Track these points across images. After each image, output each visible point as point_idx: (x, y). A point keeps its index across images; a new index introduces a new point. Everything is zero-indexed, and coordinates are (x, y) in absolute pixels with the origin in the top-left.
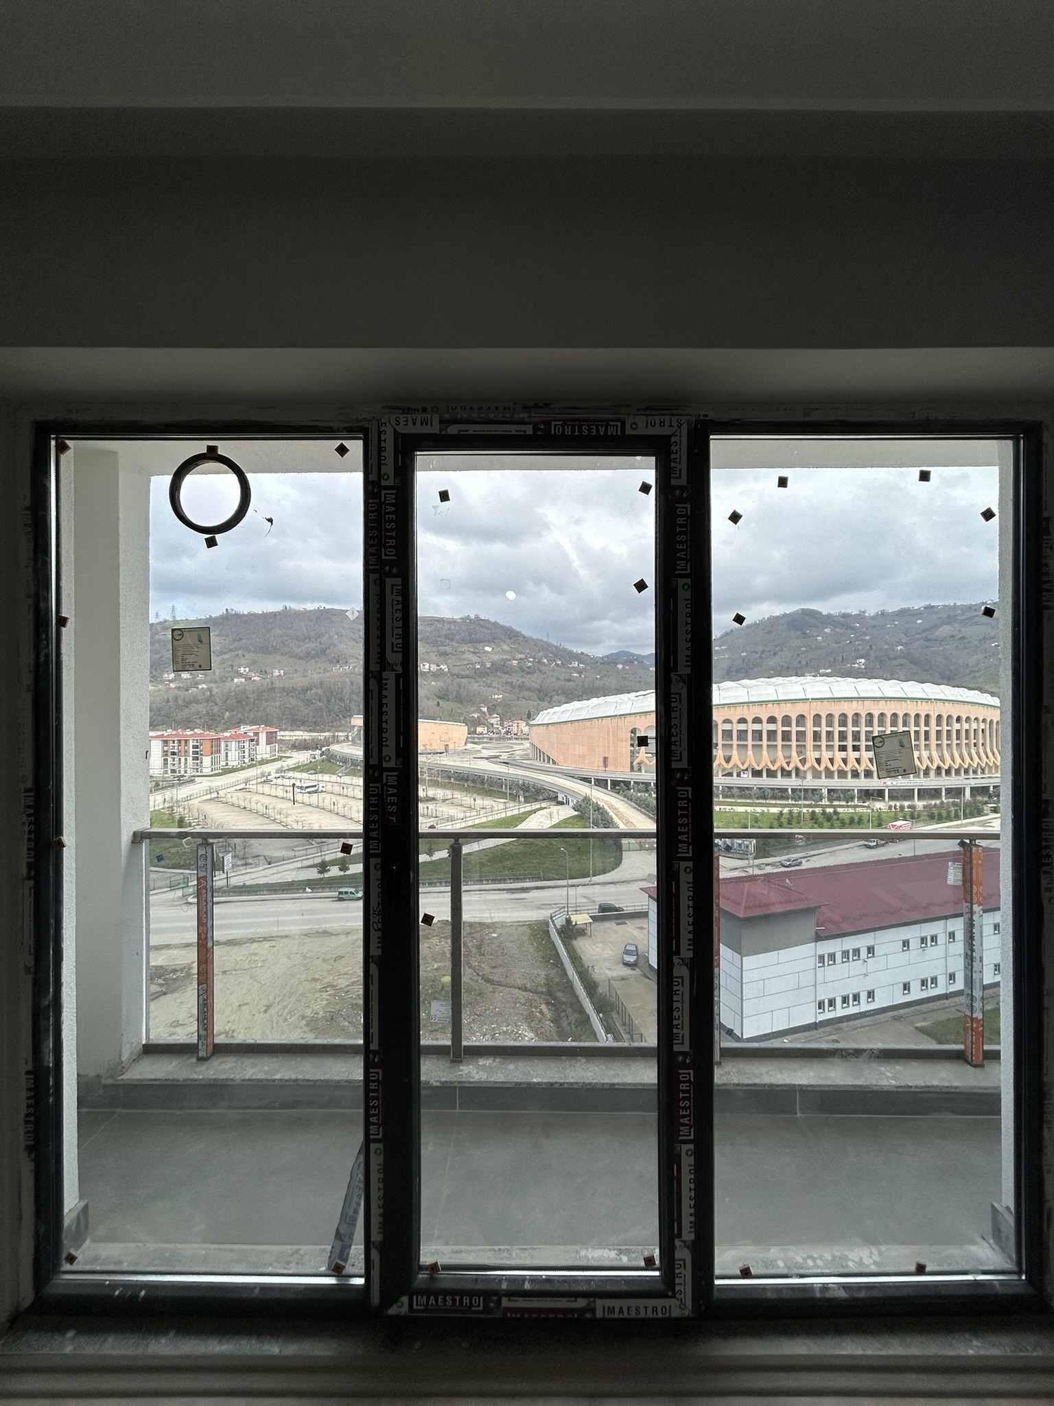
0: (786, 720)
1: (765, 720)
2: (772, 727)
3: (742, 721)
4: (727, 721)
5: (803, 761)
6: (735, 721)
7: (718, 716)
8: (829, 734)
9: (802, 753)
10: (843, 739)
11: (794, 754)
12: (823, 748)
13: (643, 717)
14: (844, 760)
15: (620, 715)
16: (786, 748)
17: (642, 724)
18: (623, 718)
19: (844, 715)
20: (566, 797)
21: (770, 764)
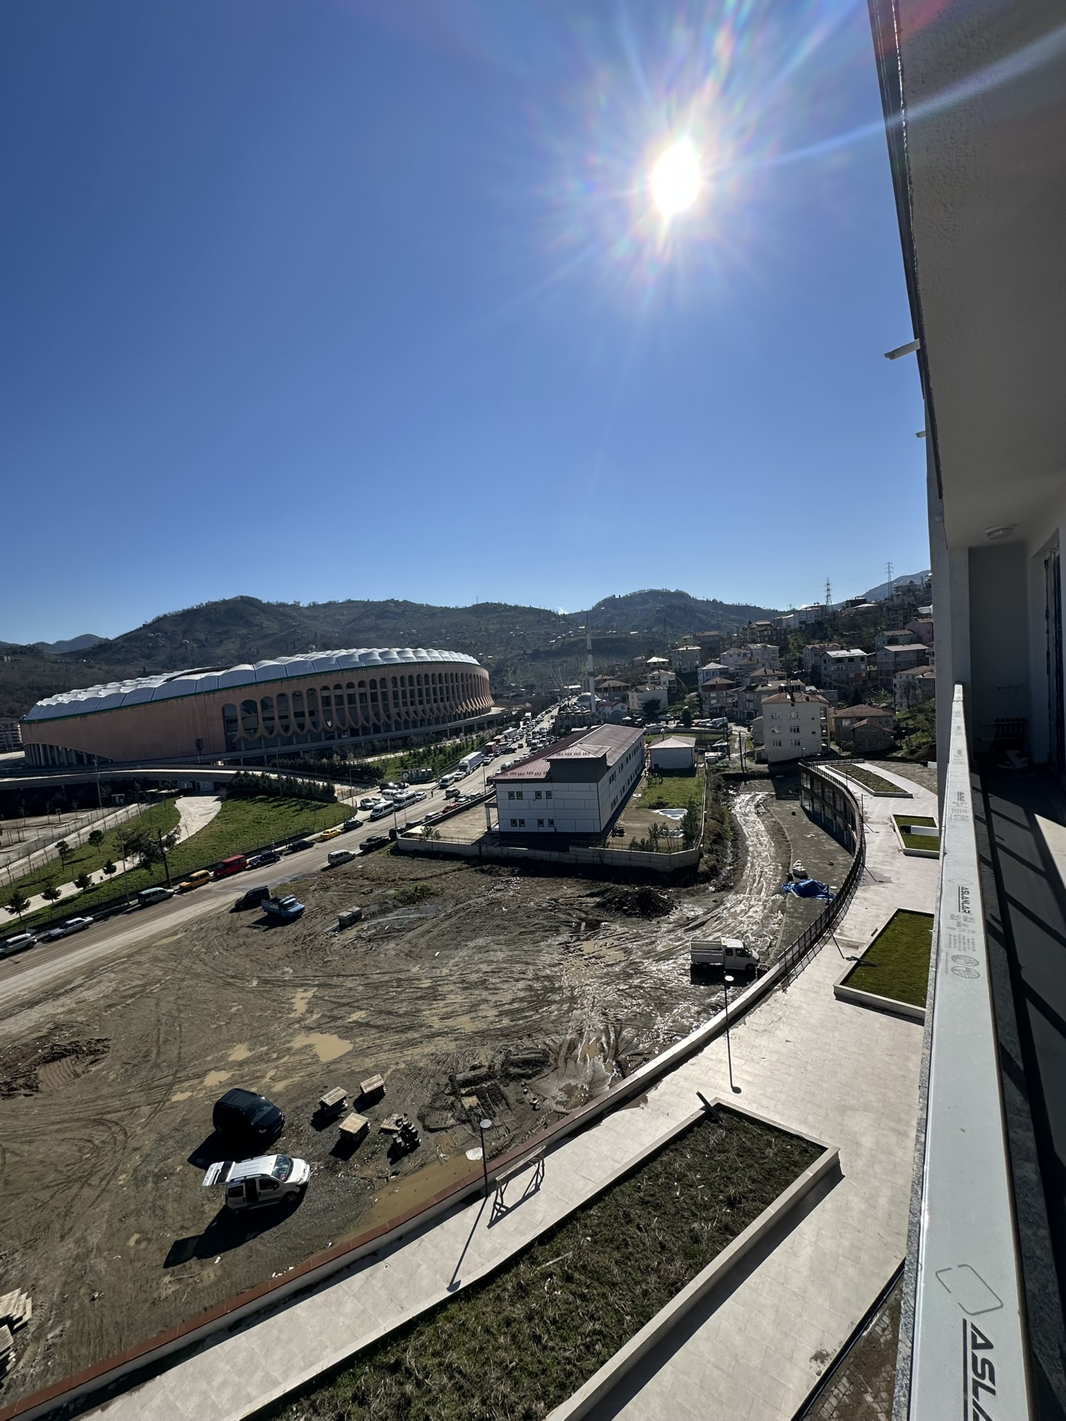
0: (373, 683)
1: (356, 684)
2: (362, 690)
3: (338, 687)
4: (326, 688)
5: (389, 717)
6: (332, 688)
7: (317, 684)
8: (404, 692)
9: (386, 709)
10: (412, 696)
11: (382, 711)
12: (401, 704)
13: (237, 691)
14: (415, 712)
15: (206, 692)
16: (375, 707)
17: (237, 699)
18: (211, 695)
19: (411, 677)
20: (194, 783)
21: (365, 722)
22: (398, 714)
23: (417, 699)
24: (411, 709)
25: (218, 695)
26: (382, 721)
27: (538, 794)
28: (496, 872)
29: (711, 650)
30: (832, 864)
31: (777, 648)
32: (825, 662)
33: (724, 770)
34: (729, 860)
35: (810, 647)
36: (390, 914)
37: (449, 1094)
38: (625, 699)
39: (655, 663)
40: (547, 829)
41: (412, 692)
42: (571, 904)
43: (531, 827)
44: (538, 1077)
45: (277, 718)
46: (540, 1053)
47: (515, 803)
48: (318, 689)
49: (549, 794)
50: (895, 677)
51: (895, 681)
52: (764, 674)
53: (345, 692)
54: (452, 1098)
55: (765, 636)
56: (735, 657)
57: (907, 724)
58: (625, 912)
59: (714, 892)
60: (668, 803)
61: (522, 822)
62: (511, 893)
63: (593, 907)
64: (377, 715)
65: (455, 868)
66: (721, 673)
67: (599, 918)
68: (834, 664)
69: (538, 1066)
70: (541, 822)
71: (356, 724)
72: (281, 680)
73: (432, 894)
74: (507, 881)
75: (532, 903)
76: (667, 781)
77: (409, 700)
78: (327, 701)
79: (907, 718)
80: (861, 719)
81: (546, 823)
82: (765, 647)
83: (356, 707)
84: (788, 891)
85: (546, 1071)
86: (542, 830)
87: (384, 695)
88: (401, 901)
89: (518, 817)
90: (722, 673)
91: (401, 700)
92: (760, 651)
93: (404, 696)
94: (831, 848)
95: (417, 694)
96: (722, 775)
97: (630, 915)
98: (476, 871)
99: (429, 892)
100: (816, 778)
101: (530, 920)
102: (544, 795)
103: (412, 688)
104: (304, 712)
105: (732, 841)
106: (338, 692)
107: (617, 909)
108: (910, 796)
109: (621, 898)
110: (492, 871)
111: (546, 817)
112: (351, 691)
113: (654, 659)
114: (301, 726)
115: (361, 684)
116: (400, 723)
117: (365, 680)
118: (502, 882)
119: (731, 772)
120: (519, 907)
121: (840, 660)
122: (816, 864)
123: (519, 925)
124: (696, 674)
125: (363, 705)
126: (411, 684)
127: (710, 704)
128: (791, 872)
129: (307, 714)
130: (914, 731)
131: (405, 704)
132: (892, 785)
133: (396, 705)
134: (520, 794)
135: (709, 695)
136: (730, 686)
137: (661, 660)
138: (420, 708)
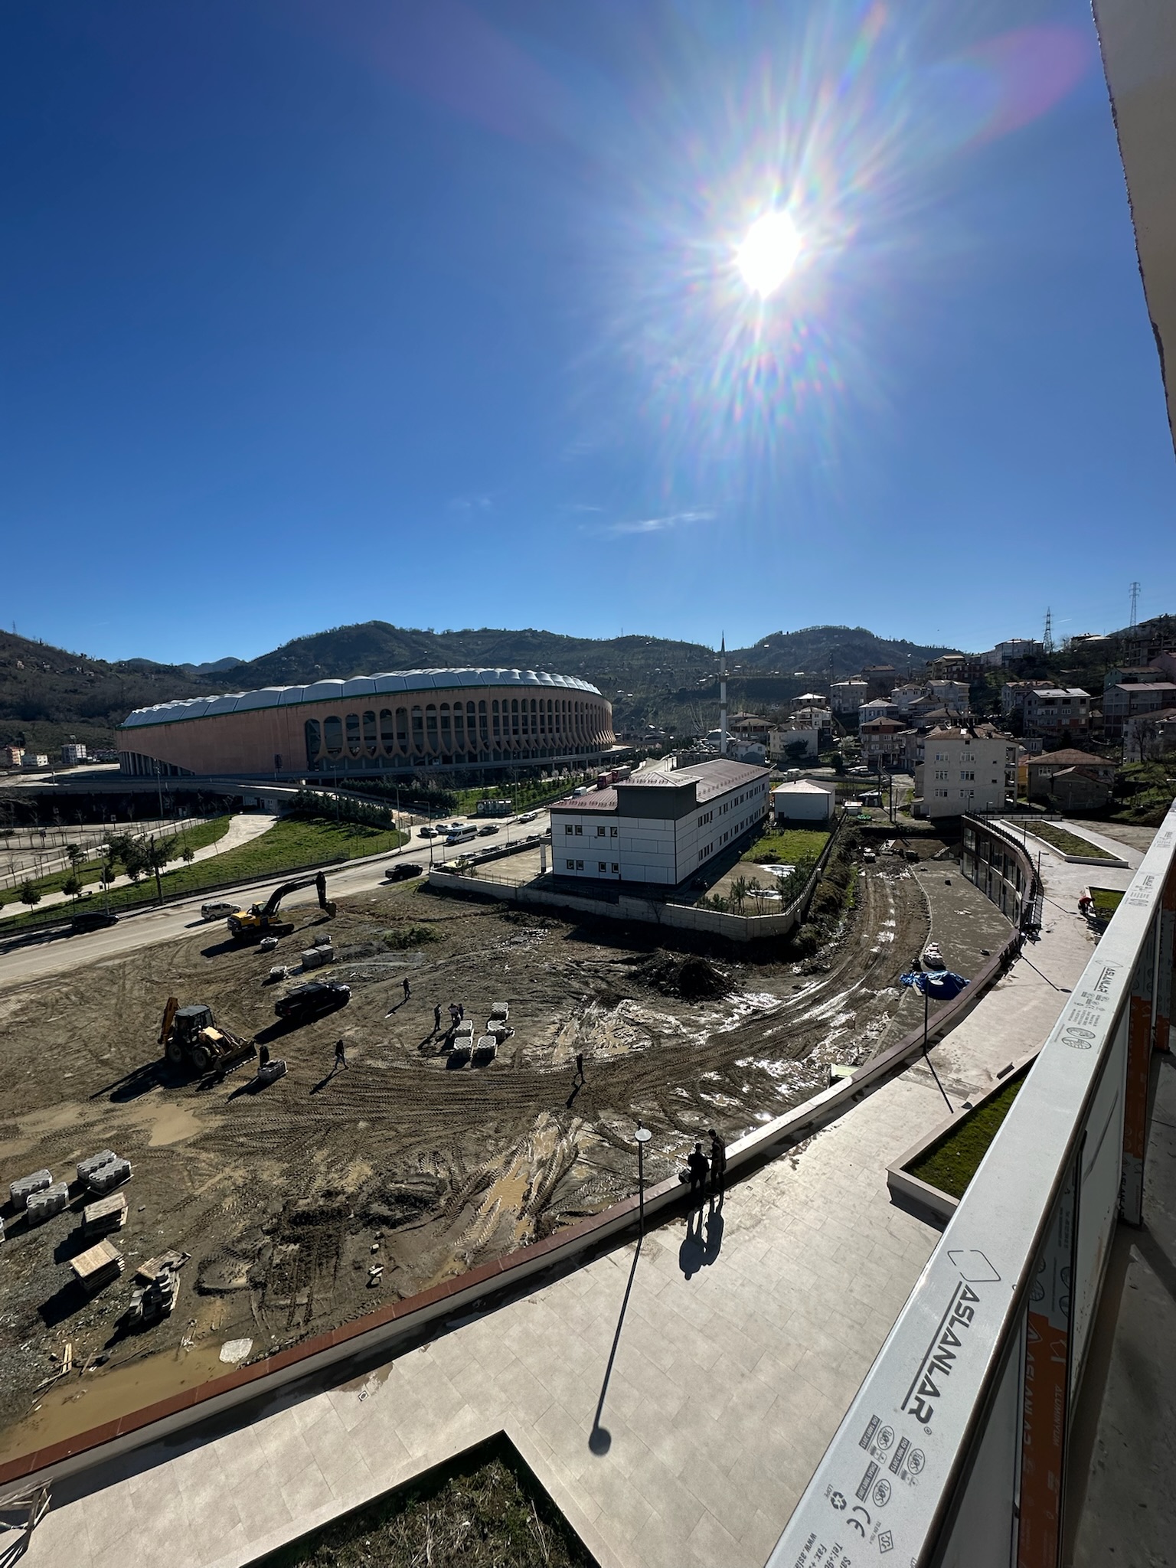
0: (471, 706)
2: (458, 713)
4: (417, 708)
5: (487, 745)
6: (424, 708)
7: (407, 703)
8: (506, 718)
9: (484, 737)
10: (515, 723)
11: (479, 739)
12: (502, 732)
13: (321, 705)
14: (518, 742)
15: (289, 705)
16: (472, 733)
17: (320, 714)
18: (294, 709)
19: (515, 701)
20: (258, 799)
21: (459, 750)
22: (498, 743)
23: (521, 728)
24: (514, 738)
25: (301, 708)
26: (478, 750)
27: (601, 831)
28: (523, 921)
29: (880, 687)
30: (986, 954)
31: (967, 685)
32: (1030, 703)
33: (866, 824)
34: (837, 935)
35: (1010, 684)
36: (369, 959)
37: (268, 1233)
38: (765, 741)
39: (809, 700)
40: (609, 875)
41: (515, 719)
42: (596, 971)
43: (590, 871)
44: (408, 1225)
45: (362, 738)
46: (433, 1185)
47: (573, 838)
48: (409, 710)
49: (614, 832)
50: (1127, 723)
51: (1125, 728)
52: (945, 715)
53: (438, 714)
54: (267, 1239)
55: (954, 673)
56: (910, 694)
57: (1135, 778)
58: (660, 989)
59: (798, 975)
60: (779, 858)
61: (580, 864)
62: (528, 948)
63: (622, 977)
64: (474, 743)
65: (479, 912)
66: (888, 713)
67: (622, 993)
68: (1041, 706)
69: (416, 1207)
70: (603, 866)
71: (449, 750)
72: (369, 695)
73: (431, 939)
74: (531, 933)
75: (547, 964)
76: (789, 834)
77: (511, 728)
78: (418, 722)
79: (1138, 772)
80: (1067, 767)
81: (609, 867)
82: (951, 683)
83: (450, 732)
84: (907, 985)
85: (426, 1217)
86: (603, 876)
87: (483, 720)
88: (389, 945)
89: (575, 858)
90: (890, 713)
91: (502, 728)
92: (943, 689)
93: (506, 724)
94: (992, 931)
95: (521, 722)
96: (861, 829)
97: (666, 994)
98: (500, 918)
99: (428, 937)
100: (982, 836)
101: (531, 985)
102: (608, 831)
103: (515, 714)
104: (392, 734)
105: (850, 910)
106: (431, 713)
107: (651, 984)
108: (1124, 866)
109: (662, 969)
110: (518, 919)
111: (609, 859)
112: (445, 713)
113: (809, 696)
114: (389, 749)
115: (458, 706)
116: (500, 754)
117: (462, 702)
118: (525, 933)
119: (874, 826)
120: (527, 966)
121: (1050, 701)
122: (962, 951)
123: (514, 989)
124: (857, 714)
125: (458, 729)
126: (515, 709)
127: (870, 749)
128: (921, 958)
129: (395, 736)
130: (1145, 786)
131: (506, 732)
132: (1097, 849)
133: (496, 732)
134: (579, 830)
135: (870, 738)
136: (898, 728)
137: (816, 697)
138: (524, 737)
